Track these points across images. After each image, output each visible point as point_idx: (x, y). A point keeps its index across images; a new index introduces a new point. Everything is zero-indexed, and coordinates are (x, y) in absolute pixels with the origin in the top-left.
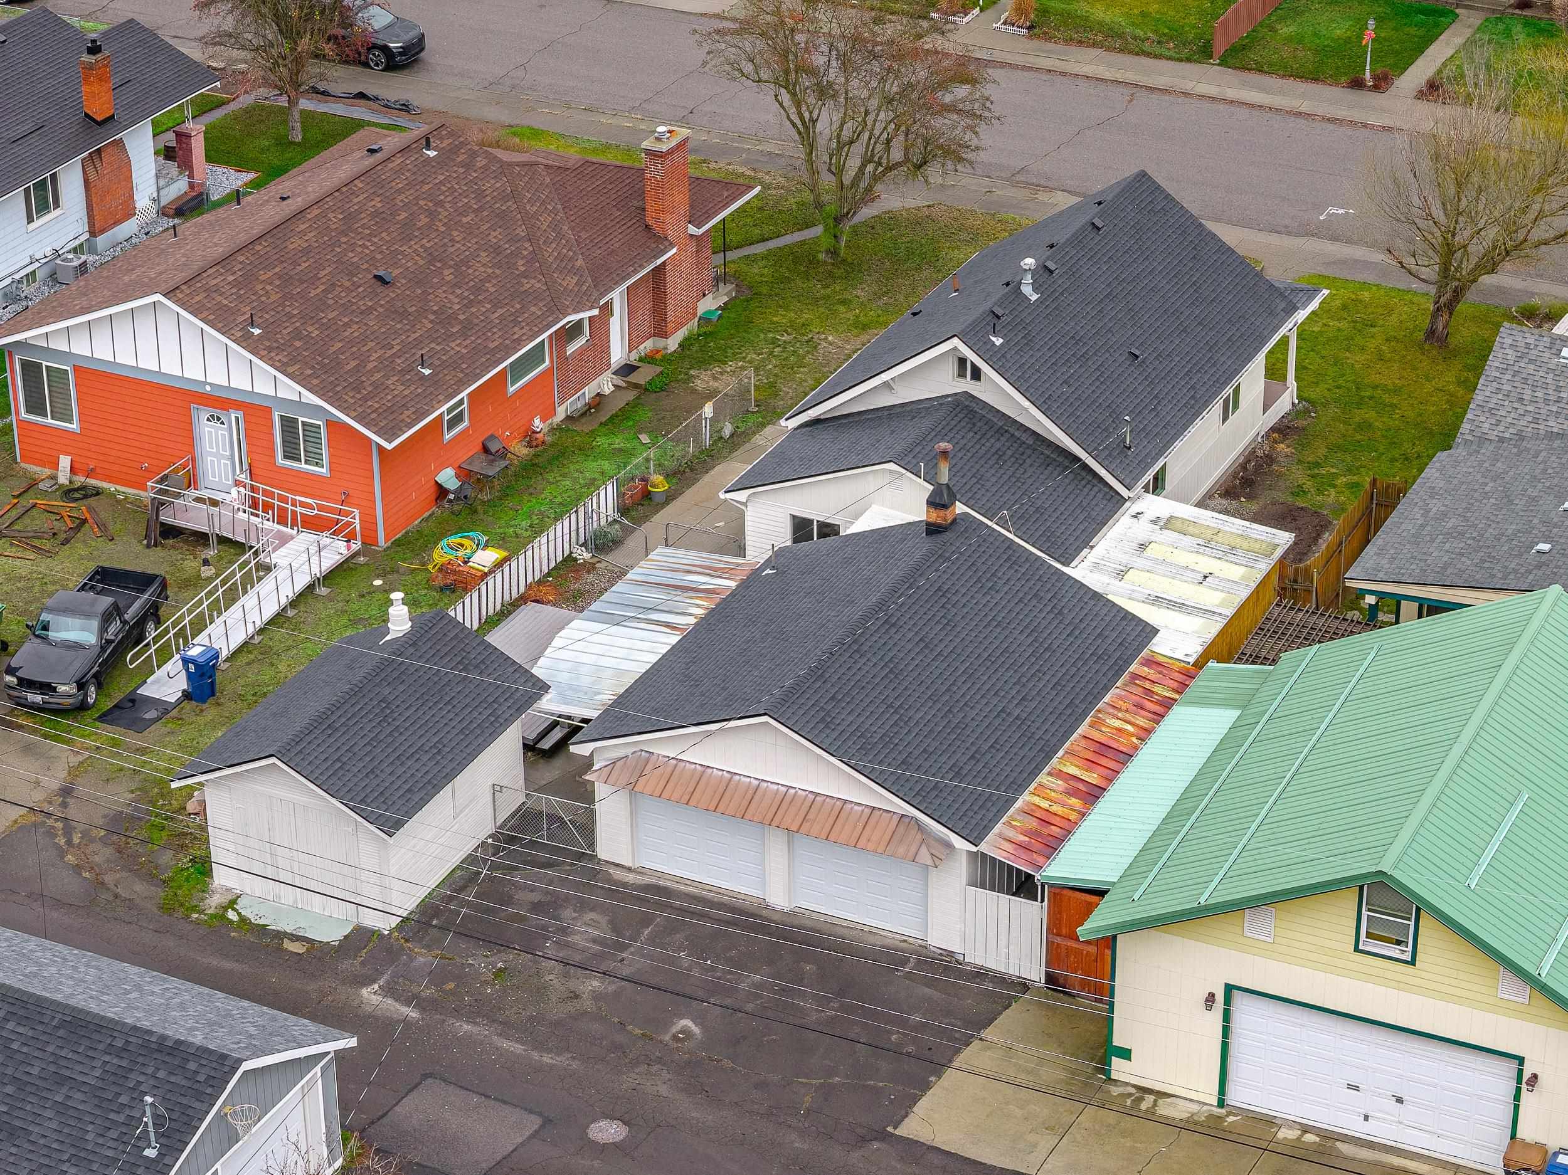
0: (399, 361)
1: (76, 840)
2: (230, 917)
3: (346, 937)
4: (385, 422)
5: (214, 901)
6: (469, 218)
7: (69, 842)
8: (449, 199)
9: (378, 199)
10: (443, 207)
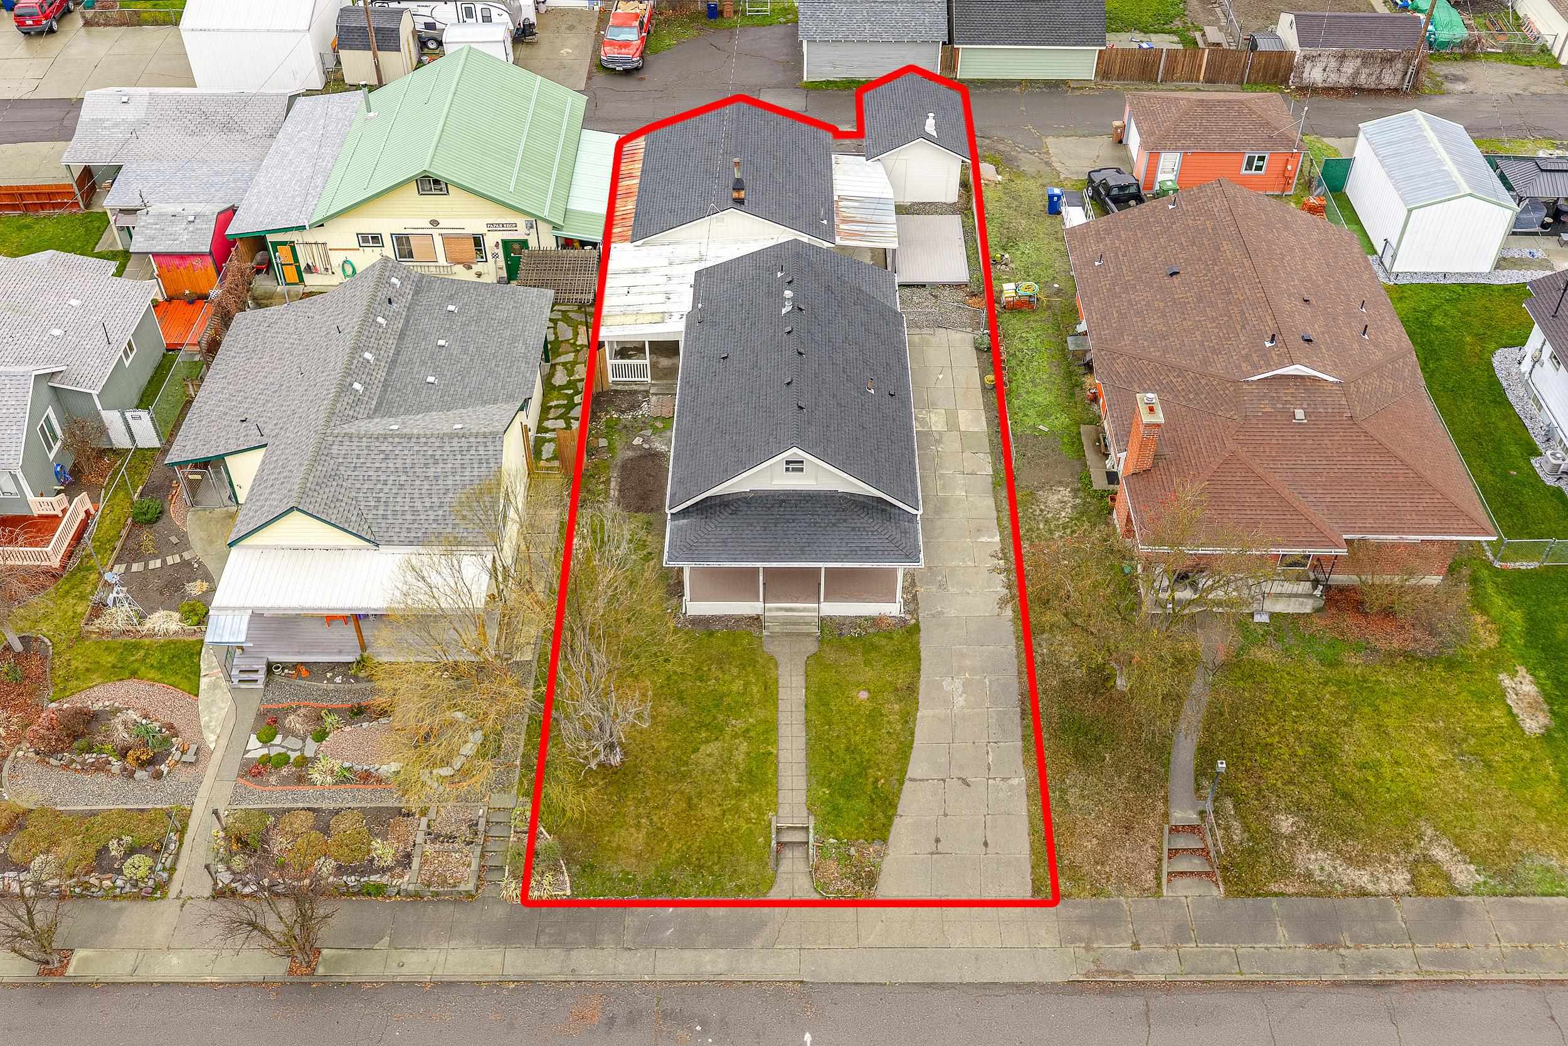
8: (1221, 334)
9: (1241, 298)
10: (1216, 327)
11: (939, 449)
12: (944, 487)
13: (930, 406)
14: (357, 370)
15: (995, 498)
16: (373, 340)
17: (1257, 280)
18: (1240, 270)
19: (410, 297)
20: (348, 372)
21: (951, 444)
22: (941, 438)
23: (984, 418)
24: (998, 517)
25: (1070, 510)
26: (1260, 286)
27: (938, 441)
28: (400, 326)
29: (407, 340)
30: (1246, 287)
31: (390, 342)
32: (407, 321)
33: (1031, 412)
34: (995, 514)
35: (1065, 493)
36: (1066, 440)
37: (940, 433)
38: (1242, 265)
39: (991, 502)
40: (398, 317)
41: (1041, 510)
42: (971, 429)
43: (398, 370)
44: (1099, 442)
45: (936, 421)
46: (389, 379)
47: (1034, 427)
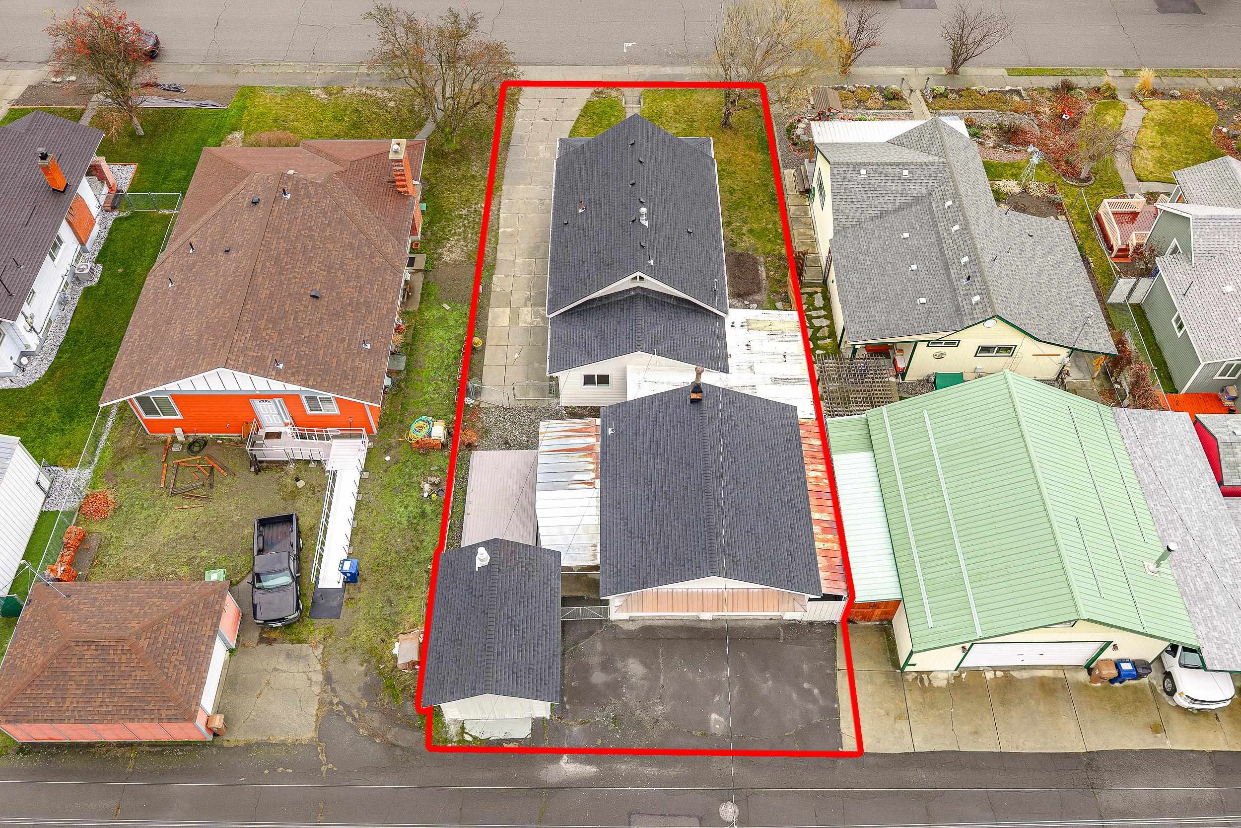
0: (352, 347)
1: (357, 716)
2: (468, 739)
3: (532, 730)
4: (370, 392)
5: (453, 730)
6: (328, 231)
7: (354, 719)
8: (313, 224)
9: (282, 241)
10: (313, 230)
11: (528, 293)
12: (530, 265)
13: (531, 328)
14: (957, 214)
15: (495, 259)
16: (961, 242)
17: (262, 248)
18: (268, 264)
19: (960, 299)
20: (961, 208)
21: (518, 297)
22: (526, 302)
23: (490, 318)
24: (497, 244)
25: (447, 245)
26: (264, 243)
27: (528, 299)
28: (952, 271)
29: (941, 265)
30: (273, 247)
31: (950, 254)
32: (950, 279)
33: (451, 323)
34: (499, 247)
35: (446, 258)
36: (433, 297)
37: (526, 306)
38: (264, 267)
39: (500, 255)
40: (957, 276)
41: (466, 246)
42: (501, 309)
43: (933, 239)
44: (408, 295)
45: (527, 315)
46: (935, 229)
47: (453, 309)
